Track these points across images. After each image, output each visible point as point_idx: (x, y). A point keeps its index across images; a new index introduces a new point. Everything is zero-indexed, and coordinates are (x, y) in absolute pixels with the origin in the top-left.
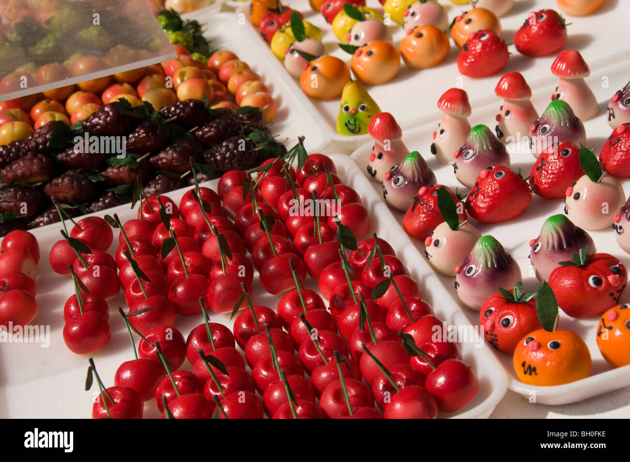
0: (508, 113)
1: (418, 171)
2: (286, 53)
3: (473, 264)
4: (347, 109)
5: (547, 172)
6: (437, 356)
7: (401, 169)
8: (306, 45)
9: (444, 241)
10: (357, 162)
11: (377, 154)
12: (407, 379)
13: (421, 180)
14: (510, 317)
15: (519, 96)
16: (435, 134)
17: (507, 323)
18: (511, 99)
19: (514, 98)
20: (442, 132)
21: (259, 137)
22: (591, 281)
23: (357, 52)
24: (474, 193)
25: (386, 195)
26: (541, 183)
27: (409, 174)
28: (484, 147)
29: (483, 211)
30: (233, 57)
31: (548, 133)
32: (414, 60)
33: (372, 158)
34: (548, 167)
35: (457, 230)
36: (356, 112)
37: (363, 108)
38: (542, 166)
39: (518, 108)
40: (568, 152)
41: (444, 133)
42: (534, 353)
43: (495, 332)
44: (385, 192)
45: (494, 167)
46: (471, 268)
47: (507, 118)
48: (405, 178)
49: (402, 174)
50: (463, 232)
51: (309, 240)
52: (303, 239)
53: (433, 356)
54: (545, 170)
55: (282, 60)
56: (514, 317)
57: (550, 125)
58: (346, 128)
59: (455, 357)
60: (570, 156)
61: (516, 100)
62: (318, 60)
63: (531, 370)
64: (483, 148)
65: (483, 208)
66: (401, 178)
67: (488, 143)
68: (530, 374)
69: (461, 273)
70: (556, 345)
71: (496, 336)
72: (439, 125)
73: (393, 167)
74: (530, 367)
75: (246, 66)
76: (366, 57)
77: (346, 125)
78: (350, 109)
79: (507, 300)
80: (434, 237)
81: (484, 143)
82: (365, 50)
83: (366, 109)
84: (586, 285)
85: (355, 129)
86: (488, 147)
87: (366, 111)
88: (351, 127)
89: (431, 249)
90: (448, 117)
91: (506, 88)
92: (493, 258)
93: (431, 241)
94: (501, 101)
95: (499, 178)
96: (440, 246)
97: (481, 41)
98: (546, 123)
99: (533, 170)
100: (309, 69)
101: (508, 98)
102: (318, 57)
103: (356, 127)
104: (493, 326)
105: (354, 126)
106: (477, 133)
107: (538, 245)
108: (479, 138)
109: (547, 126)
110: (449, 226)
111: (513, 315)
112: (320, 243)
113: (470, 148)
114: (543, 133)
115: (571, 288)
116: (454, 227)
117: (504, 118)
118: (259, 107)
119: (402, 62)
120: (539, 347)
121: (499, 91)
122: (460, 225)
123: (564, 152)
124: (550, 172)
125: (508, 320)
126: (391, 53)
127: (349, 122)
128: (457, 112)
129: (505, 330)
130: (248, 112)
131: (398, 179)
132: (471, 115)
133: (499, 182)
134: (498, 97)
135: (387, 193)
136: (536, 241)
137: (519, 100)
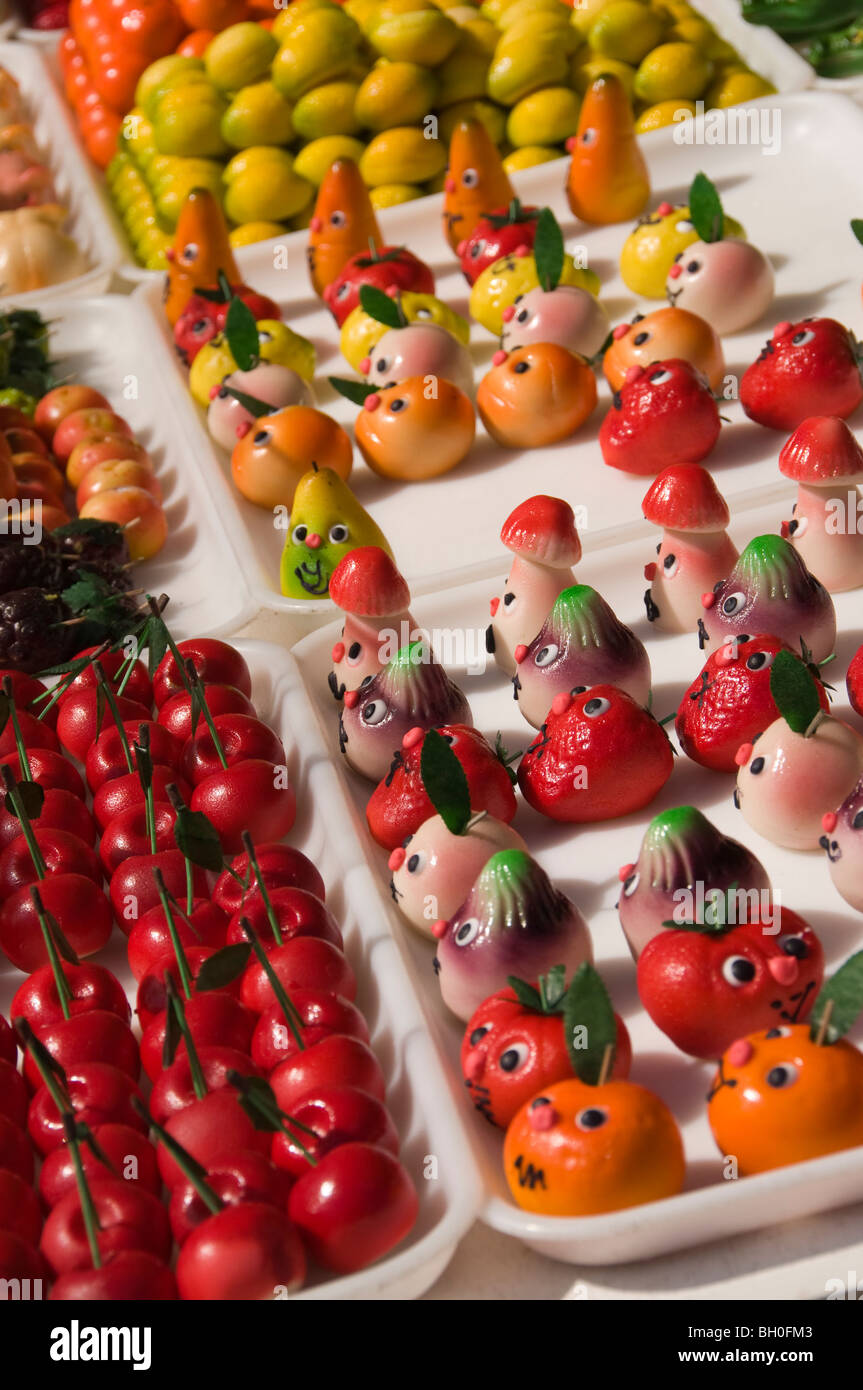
0: (670, 561)
1: (419, 690)
2: (212, 397)
3: (474, 916)
4: (301, 534)
5: (713, 704)
6: (331, 1135)
7: (382, 684)
8: (259, 381)
9: (431, 861)
10: (301, 663)
11: (348, 646)
12: (248, 1188)
13: (427, 713)
14: (520, 1048)
15: (695, 521)
16: (495, 603)
17: (512, 1062)
18: (676, 528)
19: (683, 526)
20: (509, 598)
21: (93, 593)
22: (728, 970)
23: (370, 399)
24: (538, 746)
25: (345, 744)
26: (699, 730)
27: (398, 696)
28: (584, 638)
29: (552, 793)
30: (96, 401)
31: (739, 612)
32: (507, 427)
33: (337, 655)
34: (716, 694)
35: (464, 835)
36: (322, 543)
37: (339, 535)
38: (703, 690)
39: (694, 550)
40: (762, 658)
41: (513, 603)
42: (544, 1137)
43: (485, 1083)
44: (344, 739)
45: (588, 688)
46: (468, 927)
47: (669, 573)
48: (389, 704)
49: (382, 696)
50: (477, 839)
51: (131, 845)
52: (121, 843)
53: (321, 1133)
54: (708, 700)
55: (204, 410)
56: (530, 1049)
57: (746, 594)
58: (298, 581)
59: (374, 1140)
60: (767, 669)
61: (687, 530)
62: (273, 415)
63: (533, 1177)
64: (581, 641)
65: (552, 785)
66: (379, 705)
67: (593, 631)
68: (532, 1186)
69: (447, 937)
70: (595, 1119)
71: (486, 1091)
72: (506, 581)
73: (369, 678)
74: (531, 1168)
75: (119, 425)
76: (388, 414)
77: (298, 573)
78: (309, 537)
79: (525, 1006)
80: (413, 848)
81: (584, 629)
82: (387, 396)
83: (346, 536)
84: (714, 979)
85: (318, 585)
86: (592, 641)
87: (347, 541)
88: (308, 578)
89: (402, 878)
90: (523, 563)
91: (667, 499)
92: (519, 904)
93: (402, 858)
94: (658, 534)
95: (593, 715)
96: (420, 873)
97: (651, 388)
98: (737, 589)
99: (686, 700)
100: (251, 436)
101: (668, 525)
102: (275, 410)
103: (320, 578)
104: (481, 1068)
105: (316, 577)
106: (570, 606)
107: (634, 877)
108: (573, 617)
109: (739, 596)
110: (446, 822)
111: (527, 1043)
112: (153, 853)
113: (552, 641)
114: (728, 611)
115: (680, 983)
116: (458, 827)
117: (662, 574)
118: (120, 522)
119: (480, 429)
120: (556, 1120)
121: (651, 508)
122: (469, 824)
123: (754, 661)
124: (719, 705)
125: (515, 1055)
126: (453, 407)
127: (304, 566)
128: (544, 554)
129: (507, 1077)
130: (88, 534)
131: (374, 706)
132: (580, 563)
133: (593, 725)
134: (648, 523)
135: (346, 740)
136: (632, 868)
137: (696, 530)
